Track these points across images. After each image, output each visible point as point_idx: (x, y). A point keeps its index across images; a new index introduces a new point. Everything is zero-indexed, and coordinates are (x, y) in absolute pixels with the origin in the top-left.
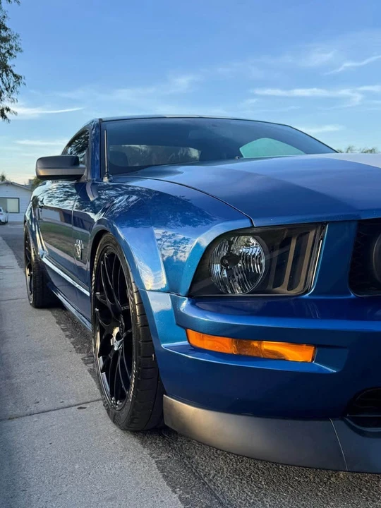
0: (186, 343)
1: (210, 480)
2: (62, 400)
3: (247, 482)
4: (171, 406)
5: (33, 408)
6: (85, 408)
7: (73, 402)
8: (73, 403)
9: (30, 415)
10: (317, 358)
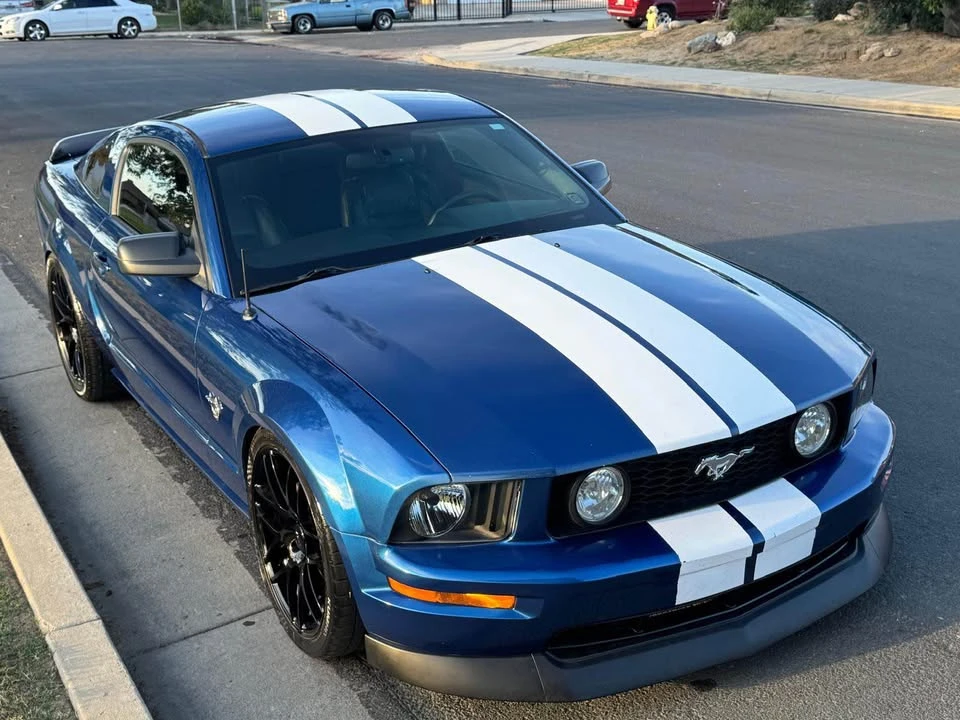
0: (388, 589)
1: (419, 713)
2: (218, 612)
3: (456, 711)
4: (375, 647)
5: (184, 629)
6: (253, 623)
7: (233, 613)
8: (234, 617)
9: (185, 638)
10: (518, 606)
